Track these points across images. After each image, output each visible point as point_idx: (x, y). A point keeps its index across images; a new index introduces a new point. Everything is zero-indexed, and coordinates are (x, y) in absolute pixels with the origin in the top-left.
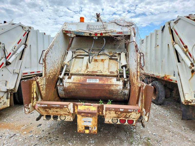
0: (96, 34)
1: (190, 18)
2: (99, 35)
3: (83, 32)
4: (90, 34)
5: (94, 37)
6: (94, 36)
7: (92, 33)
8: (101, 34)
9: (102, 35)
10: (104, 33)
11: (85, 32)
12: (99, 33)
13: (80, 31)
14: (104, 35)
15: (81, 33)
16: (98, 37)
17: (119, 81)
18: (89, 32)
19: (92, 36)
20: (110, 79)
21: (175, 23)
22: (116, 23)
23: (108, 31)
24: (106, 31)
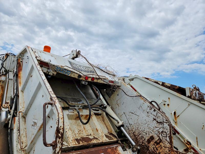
0: (87, 78)
1: (149, 79)
2: (90, 80)
3: (70, 71)
4: (80, 76)
5: (84, 81)
6: (84, 79)
7: (82, 75)
8: (93, 79)
9: (93, 81)
11: (74, 72)
12: (90, 77)
14: (95, 81)
15: (66, 71)
16: (88, 82)
17: (126, 150)
18: (78, 73)
19: (82, 80)
20: (116, 149)
21: (129, 80)
22: (99, 69)
23: (101, 77)
24: (99, 76)
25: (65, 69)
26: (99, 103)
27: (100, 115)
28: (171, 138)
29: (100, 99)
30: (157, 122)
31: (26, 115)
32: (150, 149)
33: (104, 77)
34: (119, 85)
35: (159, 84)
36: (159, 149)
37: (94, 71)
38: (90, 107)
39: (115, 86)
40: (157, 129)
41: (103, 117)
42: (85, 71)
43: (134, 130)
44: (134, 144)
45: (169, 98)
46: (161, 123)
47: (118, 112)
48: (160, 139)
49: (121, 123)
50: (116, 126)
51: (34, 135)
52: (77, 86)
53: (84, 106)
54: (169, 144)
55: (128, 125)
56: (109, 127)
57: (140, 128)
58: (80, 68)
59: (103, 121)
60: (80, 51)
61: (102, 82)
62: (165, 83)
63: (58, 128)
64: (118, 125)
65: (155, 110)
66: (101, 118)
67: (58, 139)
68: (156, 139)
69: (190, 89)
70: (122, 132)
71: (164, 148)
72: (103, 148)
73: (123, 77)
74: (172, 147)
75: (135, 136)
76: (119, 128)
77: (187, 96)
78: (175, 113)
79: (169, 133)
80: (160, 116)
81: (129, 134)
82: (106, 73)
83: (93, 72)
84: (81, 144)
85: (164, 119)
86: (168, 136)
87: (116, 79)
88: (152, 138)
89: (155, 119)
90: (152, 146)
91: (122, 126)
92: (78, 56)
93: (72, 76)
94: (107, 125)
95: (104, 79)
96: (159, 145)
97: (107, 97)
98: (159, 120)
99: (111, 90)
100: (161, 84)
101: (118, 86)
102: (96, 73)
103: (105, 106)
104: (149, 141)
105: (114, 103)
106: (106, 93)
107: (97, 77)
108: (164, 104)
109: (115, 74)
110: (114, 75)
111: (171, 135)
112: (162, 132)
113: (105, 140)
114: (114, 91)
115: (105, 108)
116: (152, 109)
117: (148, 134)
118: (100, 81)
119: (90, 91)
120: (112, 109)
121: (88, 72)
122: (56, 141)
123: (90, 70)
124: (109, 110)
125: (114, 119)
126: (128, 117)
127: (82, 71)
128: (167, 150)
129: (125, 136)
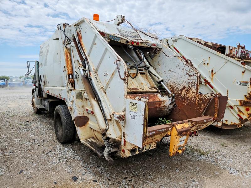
0: (133, 43)
2: (135, 44)
3: (120, 38)
4: (127, 42)
6: (131, 44)
7: (128, 40)
8: (138, 43)
9: (138, 45)
10: (141, 43)
11: (122, 39)
12: (135, 42)
13: (116, 35)
14: (140, 45)
15: (117, 38)
16: (134, 46)
17: (164, 97)
18: (126, 39)
19: (129, 45)
20: (156, 95)
21: (173, 41)
22: (143, 33)
23: (144, 41)
24: (142, 40)
25: (116, 37)
26: (143, 64)
27: (144, 74)
28: (197, 86)
29: (143, 61)
30: (189, 75)
31: (97, 71)
32: (182, 95)
33: (147, 41)
34: (161, 47)
35: (202, 44)
36: (188, 94)
37: (138, 35)
38: (137, 66)
39: (157, 49)
40: (188, 81)
41: (146, 76)
42: (131, 37)
43: (171, 84)
44: (170, 92)
45: (209, 58)
46: (192, 76)
47: (159, 71)
48: (190, 87)
49: (161, 79)
50: (157, 82)
51: (109, 80)
52: (125, 51)
53: (131, 66)
54: (195, 90)
55: (167, 81)
56: (151, 83)
57: (176, 81)
58: (126, 34)
59: (147, 78)
60: (124, 16)
61: (146, 46)
62: (207, 43)
63: (125, 71)
64: (158, 81)
65: (188, 67)
66: (145, 77)
67: (126, 77)
68: (187, 87)
69: (230, 48)
70: (162, 86)
71: (192, 93)
72: (147, 94)
73: (166, 39)
74: (197, 92)
75: (172, 88)
76: (159, 83)
77: (226, 54)
78: (212, 71)
79: (196, 82)
80: (192, 70)
81: (167, 87)
82: (149, 36)
83: (138, 37)
84: (132, 91)
85: (195, 72)
86: (196, 84)
87: (158, 42)
88: (184, 88)
89: (187, 74)
90: (183, 93)
91: (162, 81)
92: (124, 21)
93: (122, 42)
94: (150, 81)
95: (147, 43)
96: (188, 92)
97: (150, 59)
98: (190, 74)
99: (154, 52)
100: (203, 43)
101: (160, 49)
102: (140, 38)
103: (148, 66)
104: (182, 90)
105: (156, 64)
106: (149, 55)
107: (142, 41)
108: (204, 64)
109: (158, 37)
110: (156, 38)
111: (197, 84)
112: (192, 82)
113: (148, 90)
114: (156, 53)
115: (148, 68)
116: (186, 66)
117: (181, 85)
118: (144, 45)
119: (134, 55)
120: (155, 69)
121: (133, 37)
122: (125, 78)
123: (134, 35)
124: (151, 69)
125: (155, 76)
126: (167, 74)
127: (128, 36)
128: (194, 94)
129: (164, 89)
